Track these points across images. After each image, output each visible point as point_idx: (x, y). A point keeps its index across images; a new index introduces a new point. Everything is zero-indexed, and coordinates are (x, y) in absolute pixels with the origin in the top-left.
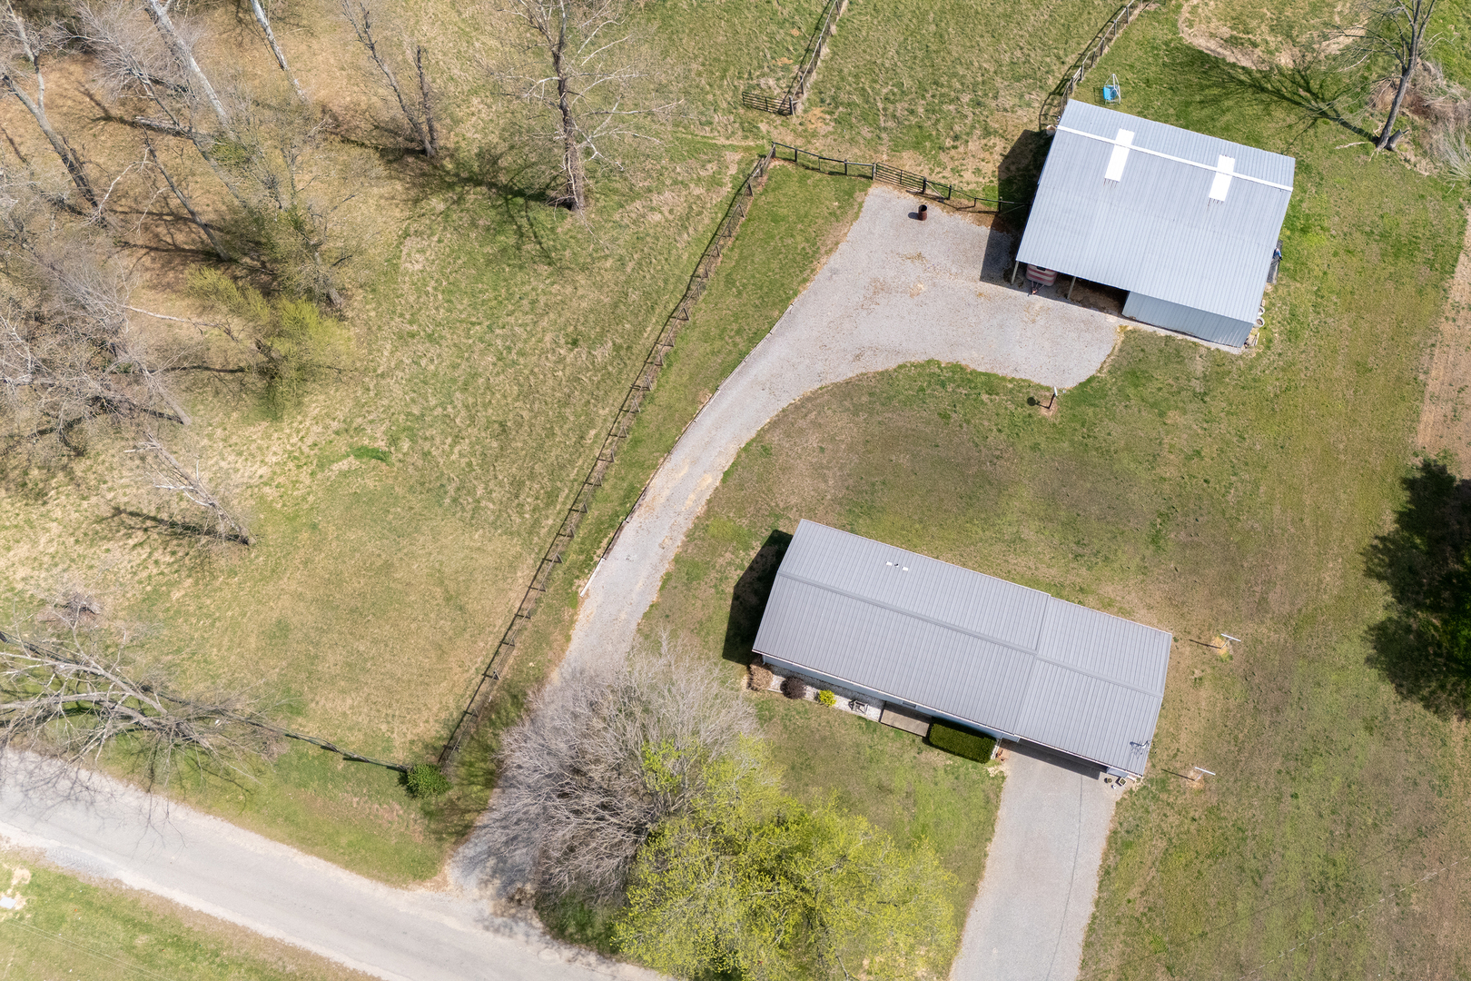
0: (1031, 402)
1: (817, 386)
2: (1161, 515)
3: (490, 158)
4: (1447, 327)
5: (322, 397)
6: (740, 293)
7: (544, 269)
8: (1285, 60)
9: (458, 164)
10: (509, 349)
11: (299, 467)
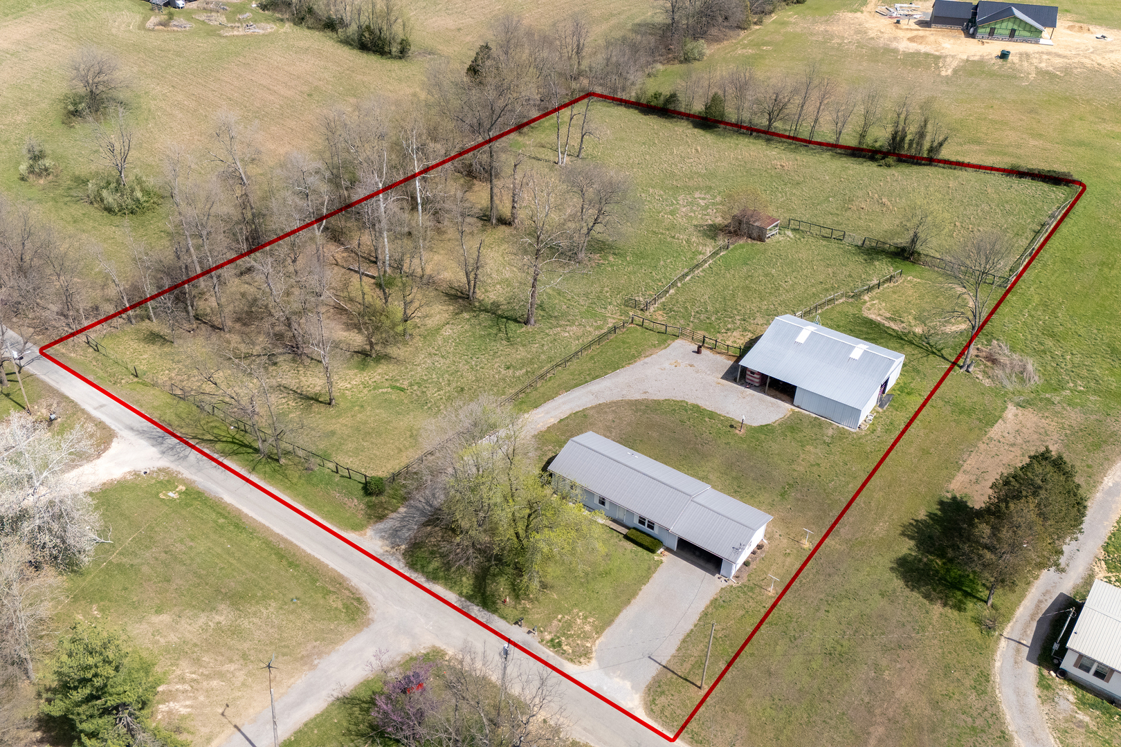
0: (732, 426)
1: (620, 399)
2: (789, 484)
3: (496, 305)
4: (982, 446)
5: (385, 367)
6: (595, 363)
7: (504, 342)
8: (918, 330)
9: (482, 305)
10: (477, 366)
11: (365, 387)
